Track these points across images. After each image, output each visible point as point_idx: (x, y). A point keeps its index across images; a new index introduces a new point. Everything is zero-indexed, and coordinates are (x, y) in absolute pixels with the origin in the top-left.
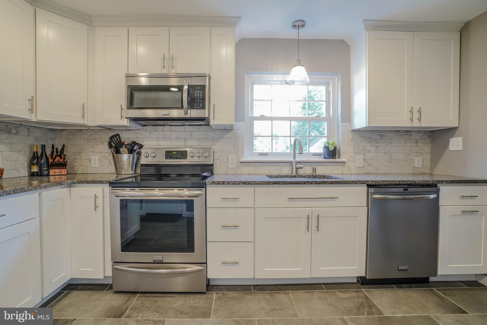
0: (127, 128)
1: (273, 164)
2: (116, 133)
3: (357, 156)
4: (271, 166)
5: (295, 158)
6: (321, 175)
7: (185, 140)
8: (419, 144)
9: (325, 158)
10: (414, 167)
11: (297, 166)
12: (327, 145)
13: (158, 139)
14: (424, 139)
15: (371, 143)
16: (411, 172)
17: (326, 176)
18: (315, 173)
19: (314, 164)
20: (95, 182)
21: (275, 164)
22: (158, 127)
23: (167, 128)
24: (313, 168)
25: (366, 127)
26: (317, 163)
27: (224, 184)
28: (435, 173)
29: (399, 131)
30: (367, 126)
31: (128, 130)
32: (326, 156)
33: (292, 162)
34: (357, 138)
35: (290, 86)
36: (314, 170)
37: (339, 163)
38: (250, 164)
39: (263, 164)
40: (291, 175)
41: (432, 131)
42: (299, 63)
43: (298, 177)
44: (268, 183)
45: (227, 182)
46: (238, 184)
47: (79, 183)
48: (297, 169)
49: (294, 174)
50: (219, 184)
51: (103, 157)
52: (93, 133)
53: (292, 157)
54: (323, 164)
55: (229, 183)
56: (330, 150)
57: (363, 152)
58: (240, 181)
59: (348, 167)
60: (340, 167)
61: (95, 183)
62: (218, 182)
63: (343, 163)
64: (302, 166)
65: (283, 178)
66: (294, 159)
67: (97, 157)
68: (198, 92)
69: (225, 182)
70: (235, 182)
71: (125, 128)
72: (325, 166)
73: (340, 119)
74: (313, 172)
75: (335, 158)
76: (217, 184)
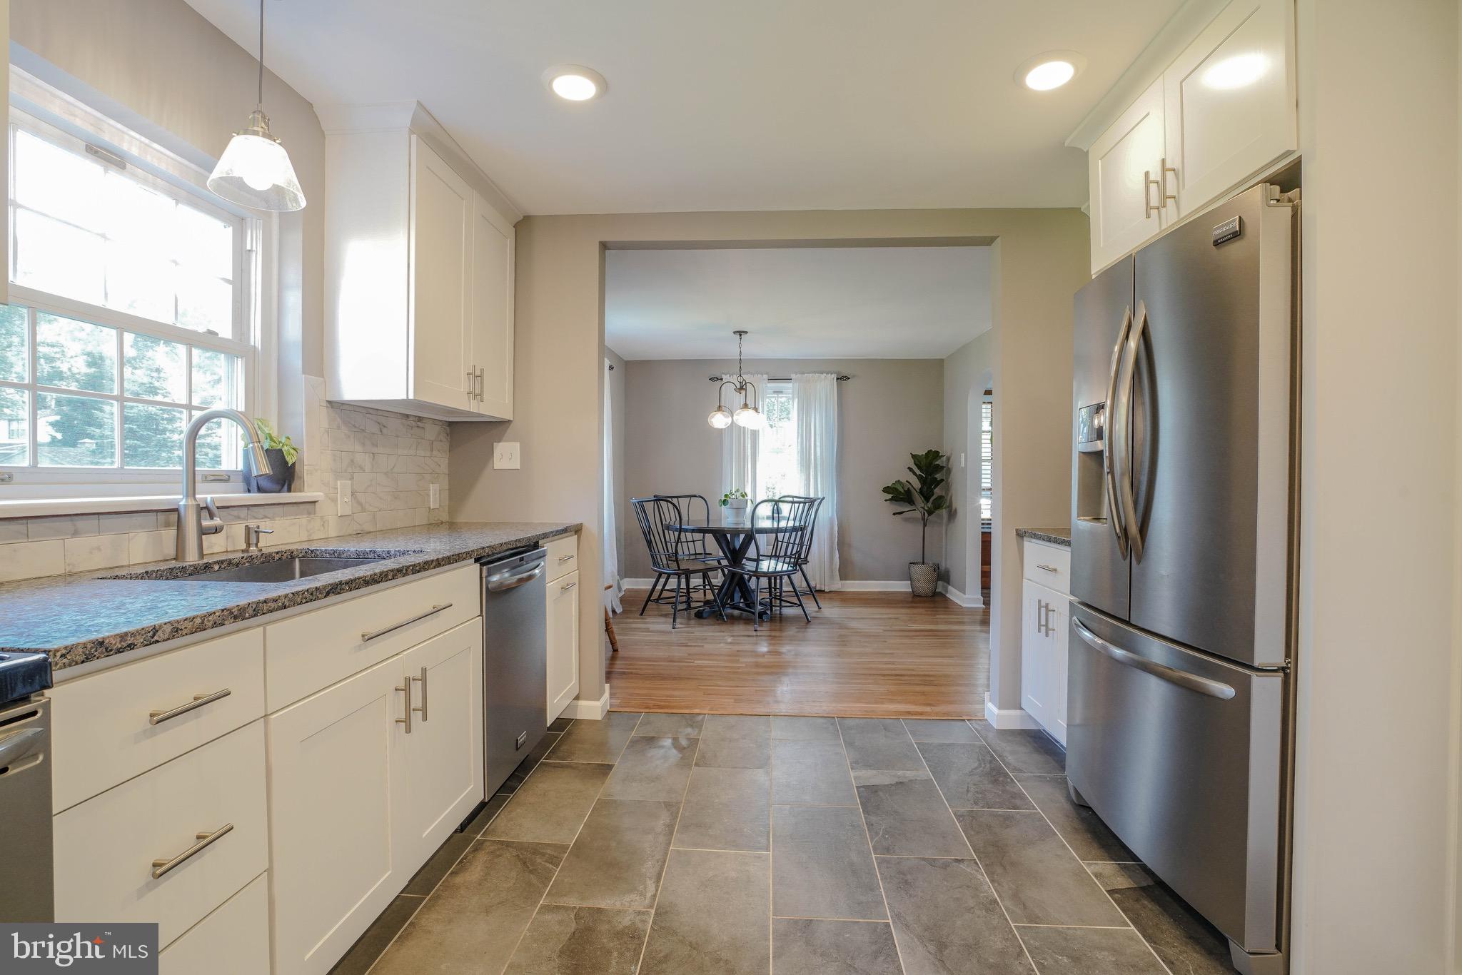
1: (82, 522)
3: (339, 482)
5: (191, 493)
6: (280, 549)
8: (435, 453)
9: (260, 490)
10: (429, 508)
11: (203, 523)
14: (441, 441)
15: (363, 444)
16: (425, 522)
17: (295, 553)
18: (257, 545)
19: (235, 512)
24: (247, 528)
26: (245, 511)
27: (158, 641)
28: (461, 519)
29: (407, 416)
30: (411, 397)
32: (266, 484)
33: (176, 510)
34: (339, 428)
36: (252, 535)
37: (302, 507)
39: (34, 524)
40: (173, 564)
41: (450, 424)
42: (261, 122)
43: (216, 567)
44: (312, 594)
45: (168, 629)
46: (215, 625)
48: (203, 532)
49: (192, 558)
50: (131, 647)
53: (182, 486)
54: (261, 510)
55: (177, 630)
56: (287, 463)
57: (350, 470)
58: (223, 610)
59: (322, 518)
60: (303, 520)
62: (123, 637)
63: (308, 506)
64: (217, 521)
65: (167, 579)
66: (187, 496)
69: (160, 626)
70: (203, 617)
72: (266, 517)
73: (296, 360)
74: (249, 545)
75: (289, 490)
76: (119, 651)
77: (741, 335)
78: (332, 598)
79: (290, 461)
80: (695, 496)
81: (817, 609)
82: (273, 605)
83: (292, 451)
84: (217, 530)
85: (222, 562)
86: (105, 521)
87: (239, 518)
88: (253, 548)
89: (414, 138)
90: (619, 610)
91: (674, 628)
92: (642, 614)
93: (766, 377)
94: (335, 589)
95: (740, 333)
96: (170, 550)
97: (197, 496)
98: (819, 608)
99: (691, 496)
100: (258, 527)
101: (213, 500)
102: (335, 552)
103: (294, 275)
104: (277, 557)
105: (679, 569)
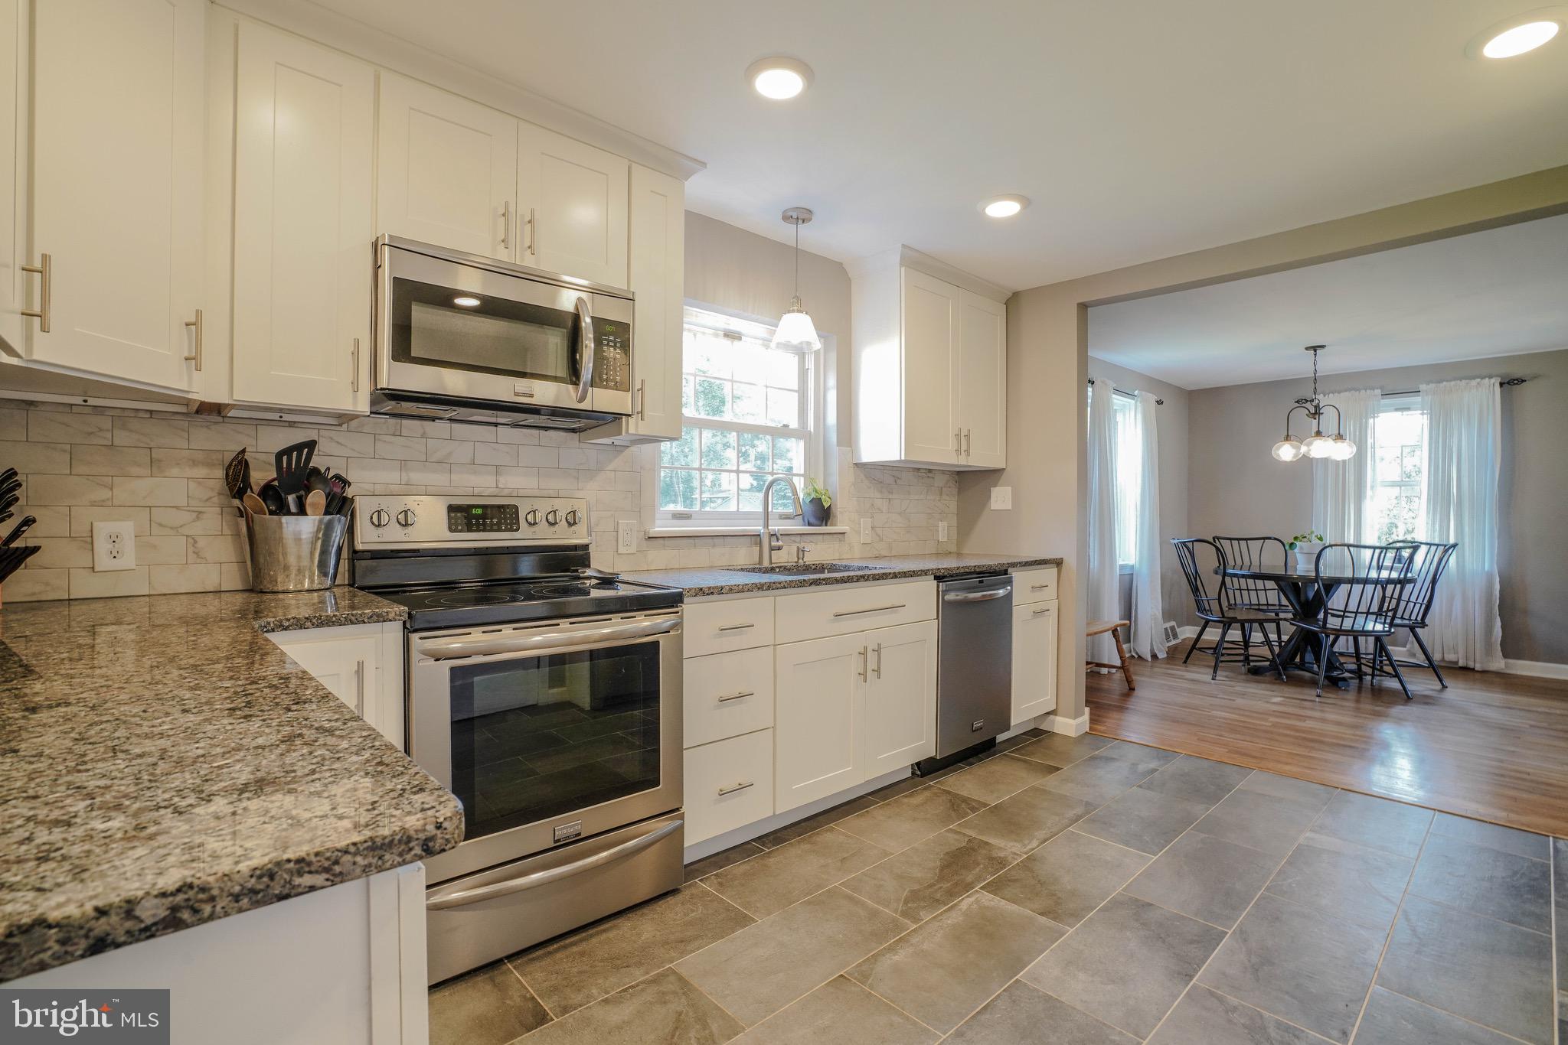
0: (286, 417)
1: (716, 540)
2: (299, 436)
3: (862, 520)
4: (714, 546)
5: (766, 525)
6: (817, 562)
7: (498, 470)
8: (944, 497)
9: (810, 524)
10: (938, 541)
11: (773, 544)
12: (813, 496)
13: (404, 464)
14: (950, 487)
15: (881, 492)
16: (934, 551)
17: (825, 566)
18: (803, 557)
19: (793, 538)
20: (353, 618)
21: (721, 540)
22: (405, 422)
23: (441, 428)
24: (798, 548)
25: (900, 461)
26: (799, 537)
27: (723, 593)
28: (965, 551)
29: (919, 469)
30: (903, 458)
31: (287, 424)
32: (812, 520)
33: (759, 535)
34: (862, 481)
35: (732, 342)
36: (801, 552)
37: (835, 536)
38: (667, 542)
39: (697, 540)
40: (758, 566)
41: (959, 473)
42: (797, 303)
44: (801, 583)
45: (727, 588)
46: (748, 591)
47: (286, 629)
48: (772, 549)
49: (766, 563)
50: (712, 593)
51: (160, 525)
52: (105, 422)
53: (761, 522)
54: (808, 537)
55: (731, 590)
56: (824, 507)
57: (871, 511)
58: (752, 584)
59: (849, 545)
60: (835, 545)
61: (352, 623)
62: (709, 588)
63: (841, 536)
64: (780, 543)
66: (764, 527)
67: (126, 528)
68: (611, 341)
69: (724, 587)
70: (743, 586)
71: (276, 416)
72: (811, 541)
73: (833, 437)
74: (799, 558)
75: (826, 525)
76: (708, 594)
77: (1315, 351)
78: (813, 587)
79: (826, 505)
80: (1270, 538)
81: (1439, 687)
82: (779, 586)
83: (828, 499)
84: (779, 548)
85: (781, 567)
86: (728, 540)
87: (795, 542)
88: (801, 561)
89: (903, 269)
90: (1162, 655)
91: (1213, 679)
92: (1185, 662)
93: (1378, 392)
94: (816, 582)
95: (1315, 348)
96: (757, 560)
97: (769, 528)
98: (1444, 687)
99: (1264, 539)
100: (804, 548)
101: (778, 530)
102: (846, 566)
103: (832, 381)
104: (813, 567)
105: (1223, 617)
